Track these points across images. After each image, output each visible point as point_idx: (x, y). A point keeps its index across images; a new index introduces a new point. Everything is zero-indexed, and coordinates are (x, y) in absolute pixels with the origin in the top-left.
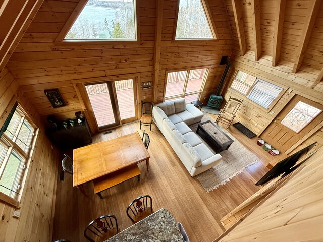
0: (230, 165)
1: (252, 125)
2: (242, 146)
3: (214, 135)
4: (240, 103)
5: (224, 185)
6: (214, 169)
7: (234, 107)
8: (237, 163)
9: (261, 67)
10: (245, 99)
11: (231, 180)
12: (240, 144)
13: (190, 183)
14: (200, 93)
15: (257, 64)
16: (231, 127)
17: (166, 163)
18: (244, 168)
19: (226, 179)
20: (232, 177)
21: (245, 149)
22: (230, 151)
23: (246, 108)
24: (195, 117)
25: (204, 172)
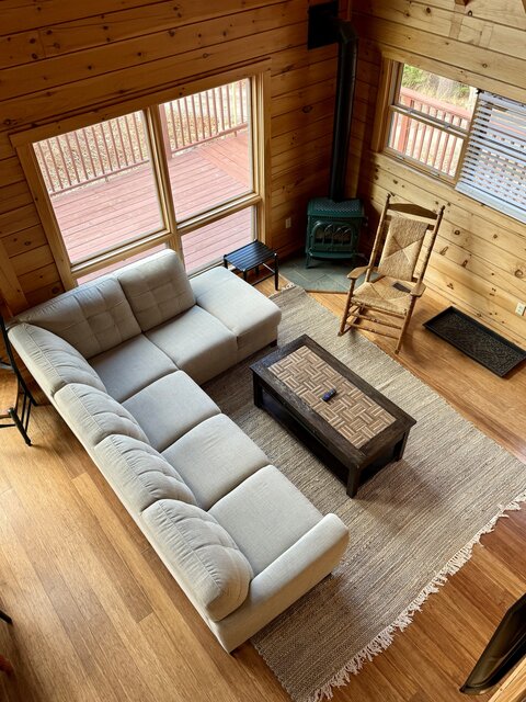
0: (413, 539)
1: (503, 315)
2: (469, 425)
3: (323, 410)
4: (433, 222)
5: (386, 653)
6: (340, 580)
7: (414, 246)
8: (445, 520)
9: (487, 34)
10: (454, 198)
11: (417, 618)
12: (459, 418)
13: (222, 684)
14: (257, 205)
15: (467, 19)
16: (419, 337)
17: (106, 605)
18: (477, 538)
19: (394, 616)
20: (421, 598)
21: (480, 437)
22: (414, 464)
23: (466, 241)
24: (235, 332)
25: (289, 611)
